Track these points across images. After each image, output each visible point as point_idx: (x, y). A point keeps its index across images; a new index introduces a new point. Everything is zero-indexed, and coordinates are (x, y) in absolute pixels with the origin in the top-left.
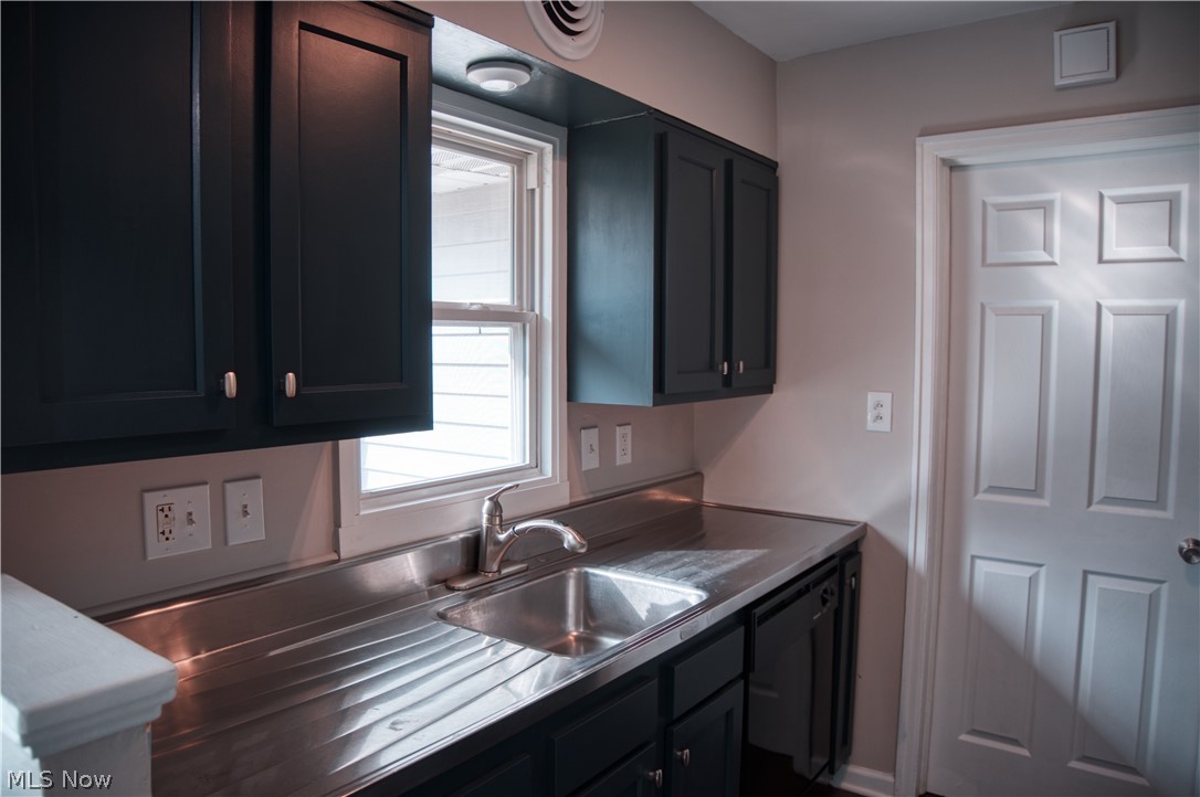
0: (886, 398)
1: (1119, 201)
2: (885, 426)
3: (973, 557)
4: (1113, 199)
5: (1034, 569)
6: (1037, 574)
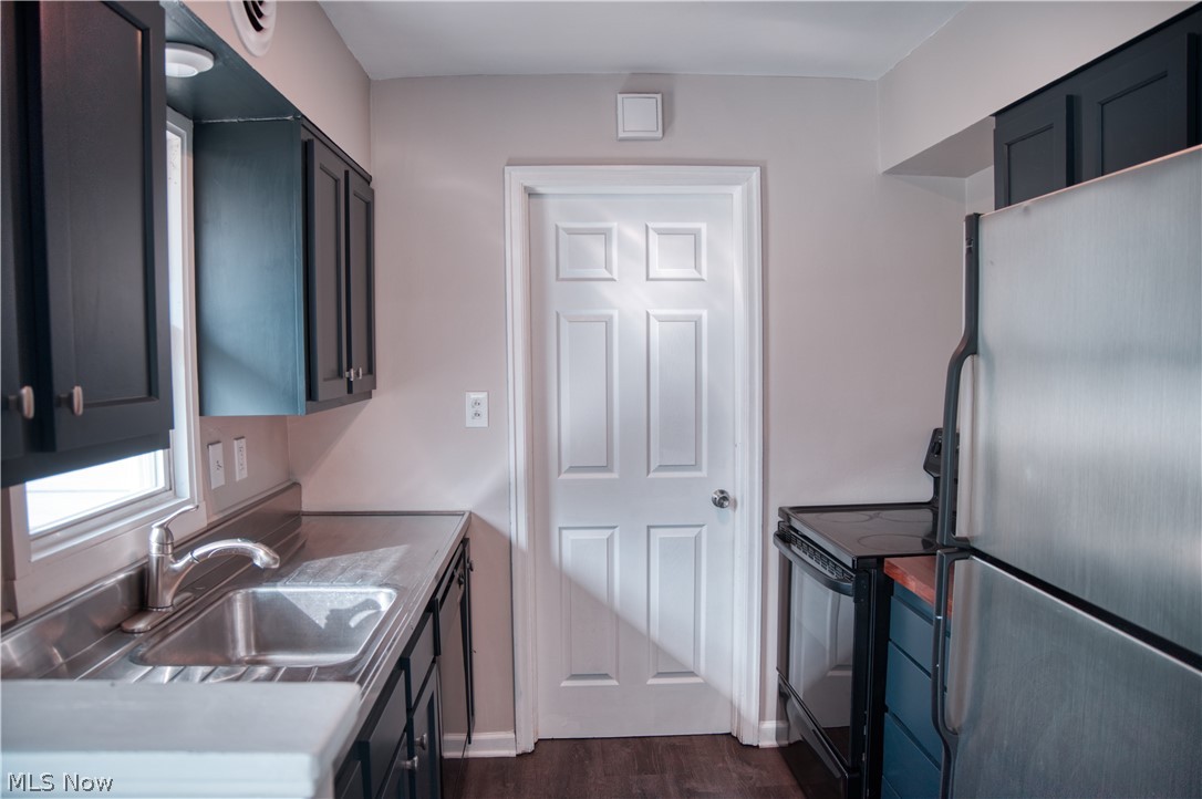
0: (482, 396)
1: (661, 232)
2: (482, 422)
3: (560, 529)
4: (655, 230)
5: (610, 531)
6: (612, 535)
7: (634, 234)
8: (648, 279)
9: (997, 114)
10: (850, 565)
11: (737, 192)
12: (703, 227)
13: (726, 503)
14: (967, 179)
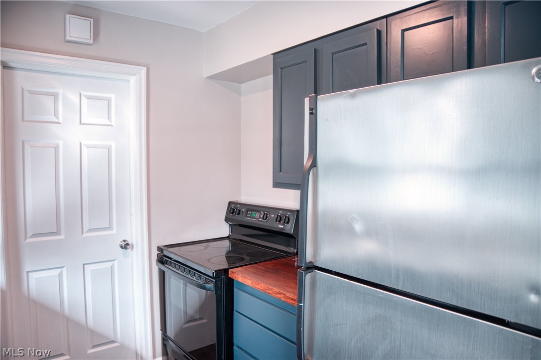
1: (89, 98)
3: (28, 272)
4: (85, 96)
5: (60, 270)
6: (62, 272)
7: (73, 97)
8: (80, 123)
9: (274, 54)
10: (212, 276)
11: (133, 80)
12: (113, 97)
13: (128, 247)
14: (242, 85)
